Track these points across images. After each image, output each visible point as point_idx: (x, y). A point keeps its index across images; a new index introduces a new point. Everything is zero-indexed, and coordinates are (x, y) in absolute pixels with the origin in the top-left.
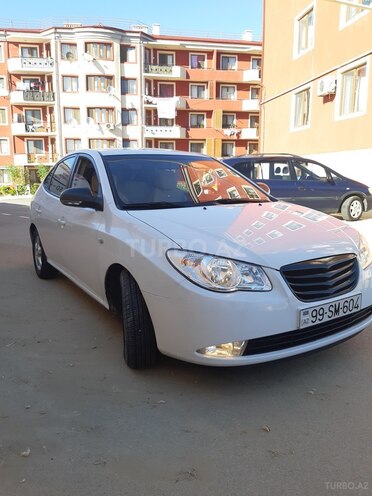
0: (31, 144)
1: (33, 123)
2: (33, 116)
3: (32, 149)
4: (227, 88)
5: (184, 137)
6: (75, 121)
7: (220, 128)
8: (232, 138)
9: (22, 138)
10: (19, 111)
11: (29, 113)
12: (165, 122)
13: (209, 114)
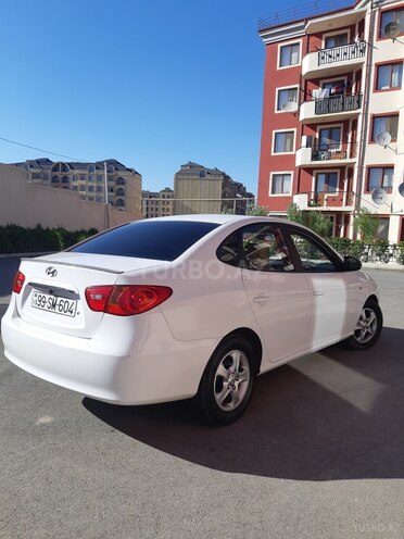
0: (322, 178)
1: (329, 147)
2: (330, 138)
3: (322, 186)
6: (388, 137)
9: (309, 170)
10: (311, 132)
11: (326, 133)
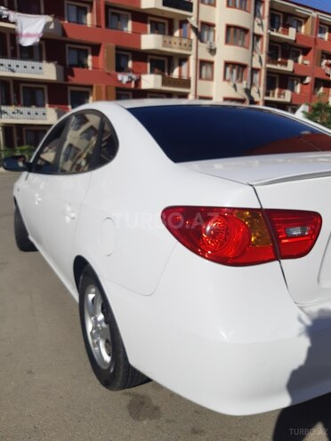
4: (118, 15)
5: (62, 81)
7: (113, 72)
8: (128, 86)
12: (29, 53)
13: (96, 49)
